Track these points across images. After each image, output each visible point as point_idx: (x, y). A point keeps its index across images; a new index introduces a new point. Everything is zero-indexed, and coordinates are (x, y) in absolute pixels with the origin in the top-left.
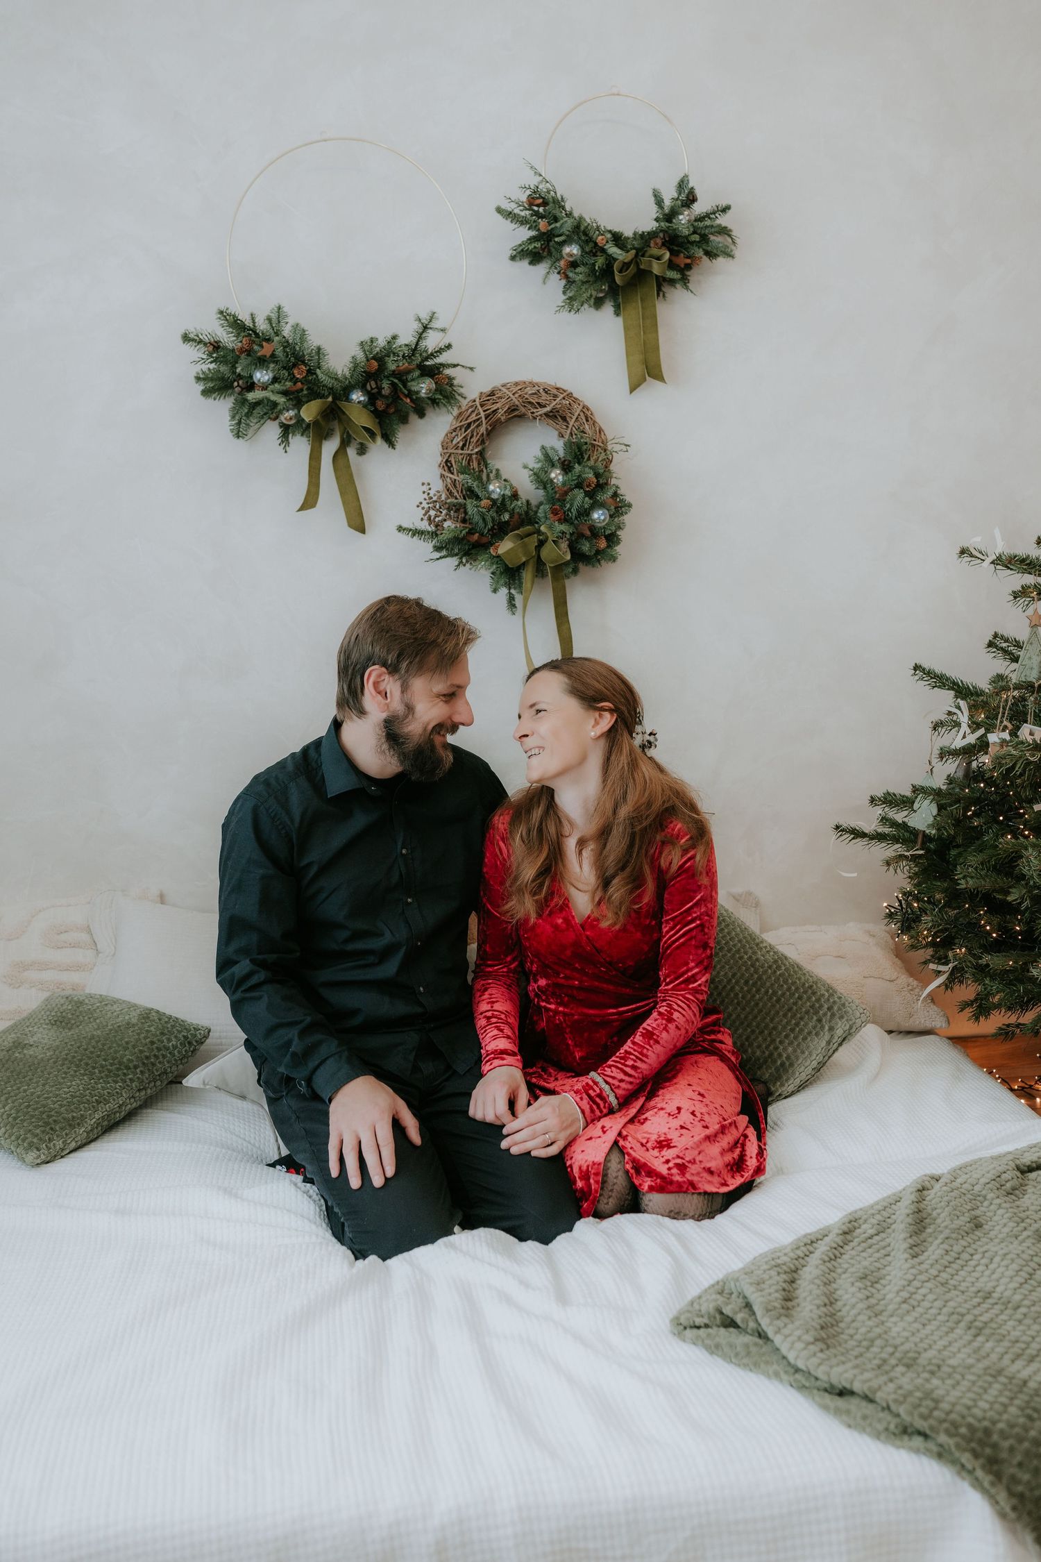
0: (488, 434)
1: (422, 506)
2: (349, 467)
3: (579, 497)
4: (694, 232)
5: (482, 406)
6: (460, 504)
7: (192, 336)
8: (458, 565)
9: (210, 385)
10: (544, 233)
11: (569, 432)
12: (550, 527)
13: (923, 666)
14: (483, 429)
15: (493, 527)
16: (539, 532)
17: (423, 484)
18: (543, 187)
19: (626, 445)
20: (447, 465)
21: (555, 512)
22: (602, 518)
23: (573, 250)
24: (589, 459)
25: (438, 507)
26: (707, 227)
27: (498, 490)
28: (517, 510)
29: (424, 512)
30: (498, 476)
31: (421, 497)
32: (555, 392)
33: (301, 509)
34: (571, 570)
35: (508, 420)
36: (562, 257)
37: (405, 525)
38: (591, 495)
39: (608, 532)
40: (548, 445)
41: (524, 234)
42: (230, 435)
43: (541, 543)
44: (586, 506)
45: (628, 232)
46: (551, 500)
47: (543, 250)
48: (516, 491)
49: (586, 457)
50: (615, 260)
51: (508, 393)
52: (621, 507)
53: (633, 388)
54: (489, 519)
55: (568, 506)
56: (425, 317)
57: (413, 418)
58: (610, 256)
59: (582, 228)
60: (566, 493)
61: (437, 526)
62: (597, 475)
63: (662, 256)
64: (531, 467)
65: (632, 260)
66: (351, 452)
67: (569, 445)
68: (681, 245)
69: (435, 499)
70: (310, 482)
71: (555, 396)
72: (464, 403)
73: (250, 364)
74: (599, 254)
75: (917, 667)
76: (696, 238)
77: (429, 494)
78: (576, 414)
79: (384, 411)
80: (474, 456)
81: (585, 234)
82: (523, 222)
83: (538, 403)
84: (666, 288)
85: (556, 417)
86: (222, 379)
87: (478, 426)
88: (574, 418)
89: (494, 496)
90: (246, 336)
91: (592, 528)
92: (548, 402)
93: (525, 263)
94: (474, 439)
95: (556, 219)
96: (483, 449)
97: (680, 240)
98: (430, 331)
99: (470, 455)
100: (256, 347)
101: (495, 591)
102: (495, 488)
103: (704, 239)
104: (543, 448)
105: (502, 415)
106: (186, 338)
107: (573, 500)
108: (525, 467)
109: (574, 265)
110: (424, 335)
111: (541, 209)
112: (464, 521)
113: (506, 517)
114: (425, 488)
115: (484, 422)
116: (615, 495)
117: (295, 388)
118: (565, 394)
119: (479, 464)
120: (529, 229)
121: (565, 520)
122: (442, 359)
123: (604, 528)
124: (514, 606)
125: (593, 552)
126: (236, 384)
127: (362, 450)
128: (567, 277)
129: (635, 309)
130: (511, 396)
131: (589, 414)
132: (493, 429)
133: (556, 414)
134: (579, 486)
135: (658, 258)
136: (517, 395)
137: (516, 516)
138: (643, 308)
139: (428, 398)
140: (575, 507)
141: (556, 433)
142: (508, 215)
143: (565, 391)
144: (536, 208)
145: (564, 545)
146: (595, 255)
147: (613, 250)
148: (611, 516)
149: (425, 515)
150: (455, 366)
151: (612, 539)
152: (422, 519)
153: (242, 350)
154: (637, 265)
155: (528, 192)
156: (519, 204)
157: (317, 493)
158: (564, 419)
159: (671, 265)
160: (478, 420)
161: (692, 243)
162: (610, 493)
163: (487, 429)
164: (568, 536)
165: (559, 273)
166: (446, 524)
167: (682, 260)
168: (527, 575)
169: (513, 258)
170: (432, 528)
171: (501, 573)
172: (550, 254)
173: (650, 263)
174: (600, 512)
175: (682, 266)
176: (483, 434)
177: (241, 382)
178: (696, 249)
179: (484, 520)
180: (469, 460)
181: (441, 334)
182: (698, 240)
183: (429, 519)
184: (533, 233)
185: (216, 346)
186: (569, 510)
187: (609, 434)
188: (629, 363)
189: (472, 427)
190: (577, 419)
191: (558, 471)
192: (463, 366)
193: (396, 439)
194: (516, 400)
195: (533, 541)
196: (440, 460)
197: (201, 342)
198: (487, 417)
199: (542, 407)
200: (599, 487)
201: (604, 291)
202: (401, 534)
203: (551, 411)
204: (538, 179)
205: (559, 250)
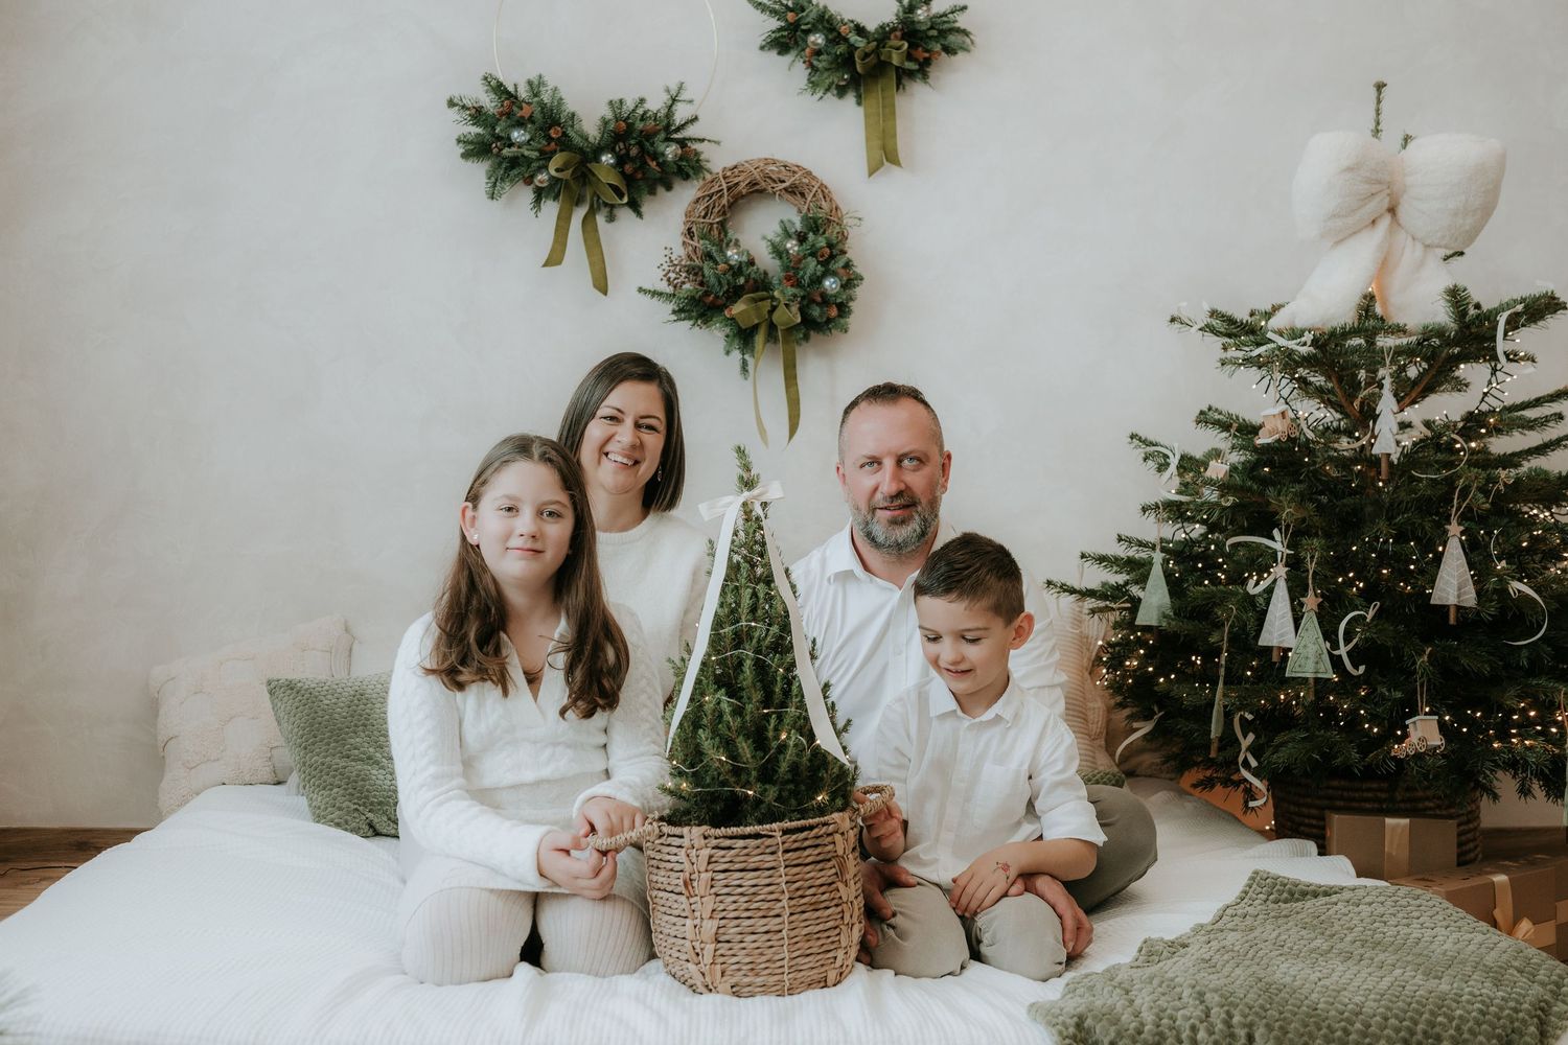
0: (730, 207)
1: (662, 267)
2: (596, 230)
3: (812, 266)
4: (932, 28)
5: (725, 178)
6: (699, 267)
7: (455, 101)
8: (693, 326)
9: (471, 147)
10: (791, 24)
11: (806, 207)
12: (782, 292)
13: (1140, 434)
14: (724, 201)
15: (728, 290)
16: (773, 298)
17: (665, 248)
19: (860, 219)
20: (689, 233)
21: (788, 278)
22: (834, 286)
23: (817, 39)
24: (824, 233)
25: (678, 270)
26: (944, 23)
27: (736, 257)
28: (753, 276)
29: (664, 273)
30: (737, 244)
31: (662, 260)
32: (796, 169)
33: (545, 265)
34: (801, 336)
35: (749, 194)
36: (808, 46)
37: (646, 286)
38: (825, 263)
39: (839, 301)
40: (785, 219)
41: (774, 23)
42: (486, 196)
43: (774, 308)
44: (819, 274)
45: (871, 26)
46: (786, 269)
47: (790, 39)
48: (753, 259)
49: (821, 231)
50: (857, 48)
51: (750, 168)
52: (852, 280)
53: (871, 172)
54: (724, 282)
55: (801, 273)
56: (673, 88)
57: (661, 190)
58: (853, 45)
59: (827, 17)
60: (800, 261)
61: (675, 287)
62: (830, 246)
63: (903, 45)
64: (769, 239)
65: (873, 51)
66: (600, 219)
67: (805, 219)
68: (921, 39)
69: (676, 262)
70: (556, 241)
71: (795, 173)
72: (709, 177)
73: (509, 125)
74: (841, 42)
75: (1133, 437)
76: (934, 33)
77: (670, 258)
78: (814, 191)
79: (631, 174)
80: (715, 226)
81: (828, 21)
82: (772, 12)
83: (778, 179)
84: (905, 81)
85: (795, 194)
86: (482, 142)
87: (721, 196)
88: (812, 194)
89: (733, 263)
90: (507, 99)
91: (823, 295)
92: (787, 178)
93: (774, 53)
94: (716, 210)
95: (803, 10)
96: (725, 220)
97: (920, 35)
98: (679, 104)
99: (711, 224)
100: (515, 109)
101: (728, 353)
102: (733, 255)
103: (942, 35)
104: (782, 222)
105: (744, 188)
106: (451, 104)
107: (806, 268)
108: (764, 238)
109: (818, 53)
110: (674, 108)
111: (790, 2)
112: (702, 284)
113: (741, 281)
114: (667, 252)
115: (726, 194)
116: (848, 265)
117: (548, 149)
118: (805, 172)
119: (720, 233)
120: (778, 20)
121: (798, 284)
122: (690, 132)
123: (835, 297)
124: (747, 371)
125: (824, 319)
126: (494, 145)
127: (611, 218)
128: (811, 65)
129: (875, 99)
130: (753, 170)
131: (826, 191)
132: (736, 201)
133: (795, 189)
134: (813, 254)
135: (898, 49)
136: (758, 171)
137: (751, 282)
138: (883, 98)
139: (675, 166)
140: (808, 274)
141: (796, 209)
142: (758, 5)
143: (805, 170)
144: (785, 1)
145: (795, 308)
146: (838, 44)
147: (854, 38)
148: (842, 286)
149: (665, 276)
150: (702, 140)
151: (843, 309)
152: (662, 281)
153: (502, 114)
154: (878, 57)
157: (563, 252)
158: (803, 195)
159: (909, 57)
160: (721, 190)
161: (931, 38)
162: (841, 263)
163: (728, 201)
164: (799, 299)
165: (804, 62)
166: (684, 287)
167: (921, 54)
168: (760, 338)
169: (763, 49)
170: (670, 290)
171: (734, 336)
172: (796, 43)
173: (889, 54)
174: (832, 280)
175: (921, 60)
176: (724, 206)
177: (499, 144)
178: (934, 43)
179: (720, 282)
180: (710, 230)
181: (688, 105)
182: (936, 35)
183: (669, 280)
184: (783, 24)
185: (478, 112)
186: (802, 277)
187: (844, 209)
188: (869, 149)
189: (714, 198)
190: (814, 195)
191: (794, 242)
192: (709, 141)
193: (644, 209)
194: (757, 175)
195: (767, 305)
196: (683, 228)
197: (464, 107)
198: (729, 189)
199: (784, 182)
200: (832, 257)
201: (845, 80)
202: (641, 295)
203: (790, 186)
205: (804, 39)
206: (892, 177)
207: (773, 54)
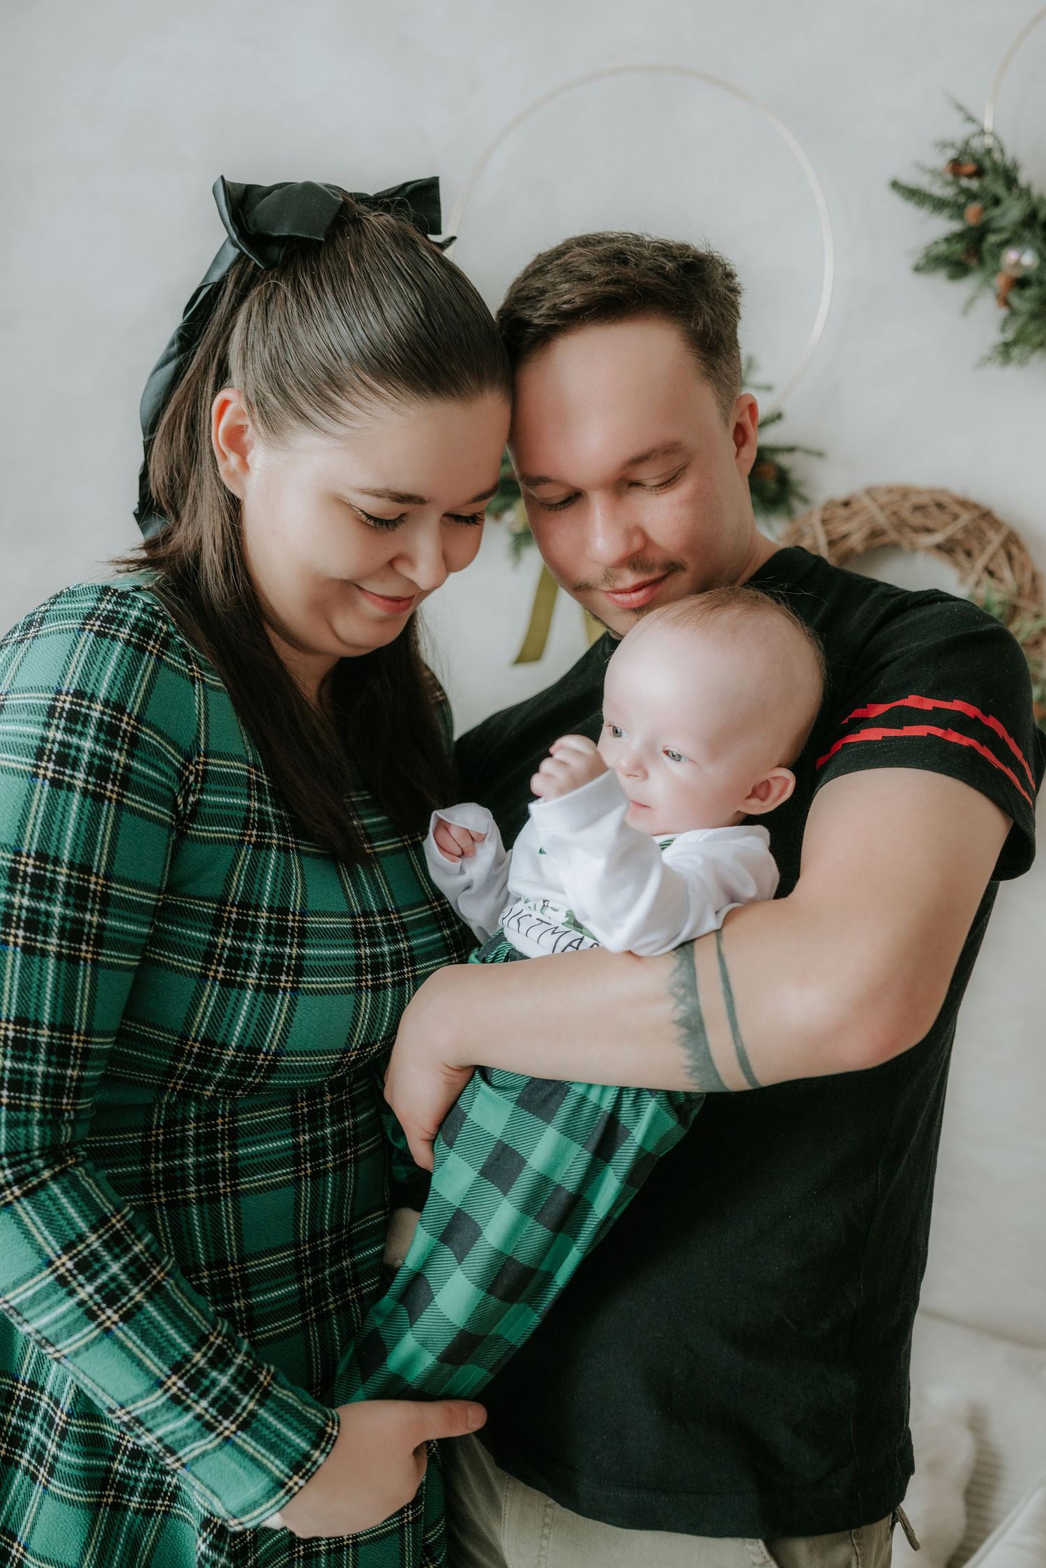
5: (823, 521)
10: (973, 229)
11: (973, 578)
18: (977, 144)
23: (1021, 257)
32: (956, 509)
33: (515, 662)
35: (867, 551)
36: (1001, 270)
41: (941, 227)
47: (970, 256)
51: (872, 505)
70: (532, 624)
71: (956, 517)
72: (804, 513)
81: (1043, 224)
82: (939, 205)
83: (924, 526)
85: (954, 550)
88: (987, 555)
92: (941, 525)
93: (940, 278)
95: (997, 202)
105: (860, 543)
109: (1021, 283)
111: (974, 184)
118: (978, 512)
120: (951, 218)
122: (768, 437)
128: (1005, 302)
130: (877, 510)
133: (957, 546)
136: (886, 510)
142: (914, 195)
143: (977, 507)
144: (965, 182)
150: (791, 449)
155: (951, 154)
156: (933, 173)
157: (545, 638)
158: (969, 554)
160: (816, 545)
165: (996, 296)
169: (920, 268)
172: (981, 261)
181: (763, 393)
184: (957, 226)
190: (990, 559)
192: (804, 452)
194: (882, 520)
198: (829, 544)
199: (930, 533)
203: (947, 540)
204: (970, 128)
205: (996, 256)
207: (939, 281)
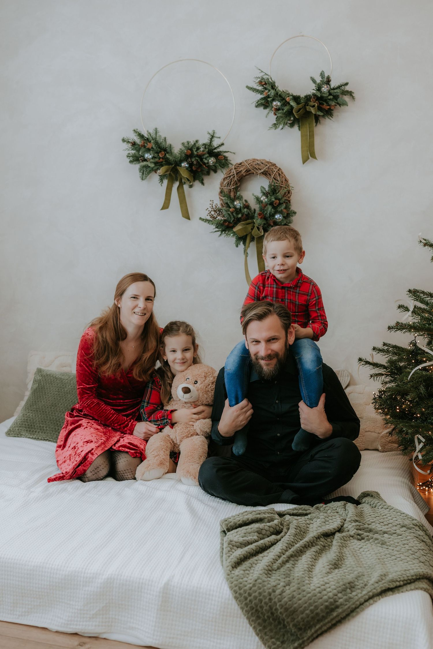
0: (239, 181)
1: (208, 210)
2: (184, 192)
4: (330, 94)
5: (235, 169)
6: (222, 209)
7: (126, 139)
8: (221, 235)
9: (132, 159)
10: (266, 96)
11: (271, 181)
12: (257, 221)
14: (236, 179)
15: (234, 220)
16: (254, 223)
17: (211, 201)
18: (265, 77)
20: (221, 193)
21: (261, 214)
22: (280, 217)
23: (277, 103)
24: (278, 193)
25: (215, 210)
26: (335, 92)
27: (239, 204)
28: (245, 213)
29: (209, 212)
30: (242, 197)
31: (208, 206)
32: (266, 164)
33: (162, 209)
35: (246, 175)
36: (273, 107)
37: (202, 218)
38: (274, 207)
40: (263, 185)
41: (260, 96)
43: (253, 228)
44: (273, 212)
45: (302, 95)
46: (261, 209)
47: (266, 103)
48: (248, 205)
49: (277, 191)
50: (294, 107)
51: (246, 164)
52: (290, 214)
53: (304, 162)
54: (232, 216)
55: (266, 212)
56: (211, 132)
57: (212, 173)
58: (291, 106)
60: (265, 207)
61: (214, 218)
62: (280, 199)
63: (315, 104)
64: (255, 195)
65: (301, 108)
66: (186, 187)
67: (270, 186)
68: (325, 101)
69: (215, 207)
70: (166, 199)
71: (266, 166)
72: (230, 168)
73: (145, 151)
74: (287, 105)
76: (331, 97)
77: (212, 205)
78: (274, 173)
79: (196, 170)
80: (232, 190)
81: (280, 96)
82: (257, 91)
83: (259, 168)
84: (320, 120)
86: (136, 157)
87: (234, 177)
88: (274, 175)
89: (238, 207)
90: (144, 139)
91: (275, 222)
92: (262, 168)
93: (262, 108)
94: (232, 183)
96: (237, 187)
97: (325, 98)
98: (214, 138)
99: (230, 189)
100: (146, 145)
101: (237, 246)
102: (237, 203)
103: (336, 97)
104: (261, 187)
105: (244, 173)
106: (124, 140)
107: (268, 209)
108: (253, 195)
109: (277, 110)
110: (213, 140)
111: (265, 86)
112: (224, 216)
113: (240, 216)
114: (211, 203)
115: (236, 176)
116: (288, 208)
117: (160, 161)
118: (271, 164)
119: (234, 193)
120: (261, 94)
121: (264, 217)
122: (221, 149)
123: (281, 222)
126: (140, 159)
127: (191, 186)
128: (276, 115)
129: (306, 128)
130: (247, 165)
131: (281, 172)
132: (242, 178)
133: (267, 173)
134: (271, 203)
135: (314, 106)
136: (250, 165)
137: (244, 216)
138: (309, 128)
139: (213, 165)
140: (268, 213)
141: (267, 182)
142: (252, 89)
143: (271, 163)
144: (263, 86)
145: (261, 229)
146: (285, 106)
147: (293, 103)
148: (284, 217)
150: (227, 152)
152: (207, 215)
153: (142, 146)
154: (304, 110)
155: (259, 80)
156: (256, 84)
157: (169, 203)
158: (270, 175)
159: (320, 109)
160: (234, 174)
161: (330, 99)
162: (284, 207)
163: (237, 179)
164: (263, 225)
165: (273, 113)
166: (217, 218)
167: (326, 107)
168: (248, 240)
169: (256, 107)
170: (212, 219)
171: (239, 239)
172: (269, 105)
173: (310, 108)
174: (279, 215)
175: (327, 109)
176: (236, 181)
177: (142, 158)
178: (332, 102)
179: (230, 217)
180: (230, 192)
181: (219, 139)
182: (332, 98)
183: (211, 215)
184: (262, 96)
185: (134, 144)
186: (266, 214)
188: (303, 152)
189: (231, 178)
190: (274, 176)
191: (264, 197)
192: (230, 152)
193: (205, 181)
194: (249, 167)
195: (249, 227)
196: (219, 190)
197: (128, 142)
198: (237, 174)
199: (260, 170)
200: (280, 204)
201: (292, 120)
202: (200, 221)
203: (264, 171)
204: (263, 74)
205: (272, 103)
206: (312, 164)
